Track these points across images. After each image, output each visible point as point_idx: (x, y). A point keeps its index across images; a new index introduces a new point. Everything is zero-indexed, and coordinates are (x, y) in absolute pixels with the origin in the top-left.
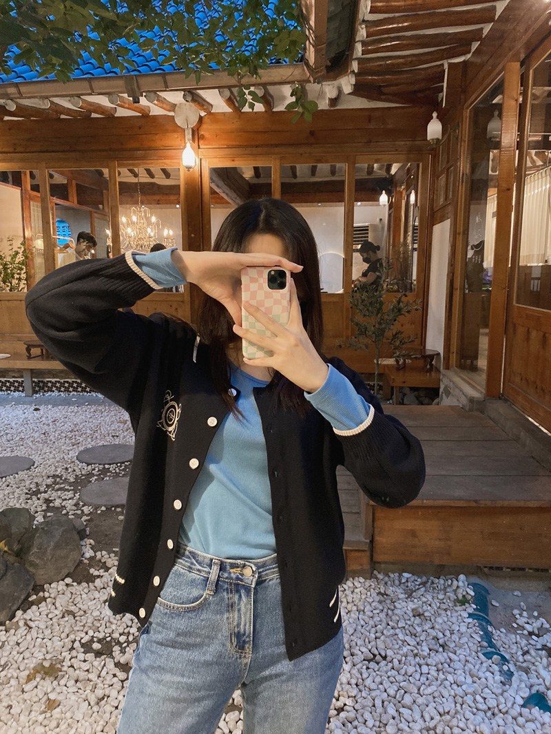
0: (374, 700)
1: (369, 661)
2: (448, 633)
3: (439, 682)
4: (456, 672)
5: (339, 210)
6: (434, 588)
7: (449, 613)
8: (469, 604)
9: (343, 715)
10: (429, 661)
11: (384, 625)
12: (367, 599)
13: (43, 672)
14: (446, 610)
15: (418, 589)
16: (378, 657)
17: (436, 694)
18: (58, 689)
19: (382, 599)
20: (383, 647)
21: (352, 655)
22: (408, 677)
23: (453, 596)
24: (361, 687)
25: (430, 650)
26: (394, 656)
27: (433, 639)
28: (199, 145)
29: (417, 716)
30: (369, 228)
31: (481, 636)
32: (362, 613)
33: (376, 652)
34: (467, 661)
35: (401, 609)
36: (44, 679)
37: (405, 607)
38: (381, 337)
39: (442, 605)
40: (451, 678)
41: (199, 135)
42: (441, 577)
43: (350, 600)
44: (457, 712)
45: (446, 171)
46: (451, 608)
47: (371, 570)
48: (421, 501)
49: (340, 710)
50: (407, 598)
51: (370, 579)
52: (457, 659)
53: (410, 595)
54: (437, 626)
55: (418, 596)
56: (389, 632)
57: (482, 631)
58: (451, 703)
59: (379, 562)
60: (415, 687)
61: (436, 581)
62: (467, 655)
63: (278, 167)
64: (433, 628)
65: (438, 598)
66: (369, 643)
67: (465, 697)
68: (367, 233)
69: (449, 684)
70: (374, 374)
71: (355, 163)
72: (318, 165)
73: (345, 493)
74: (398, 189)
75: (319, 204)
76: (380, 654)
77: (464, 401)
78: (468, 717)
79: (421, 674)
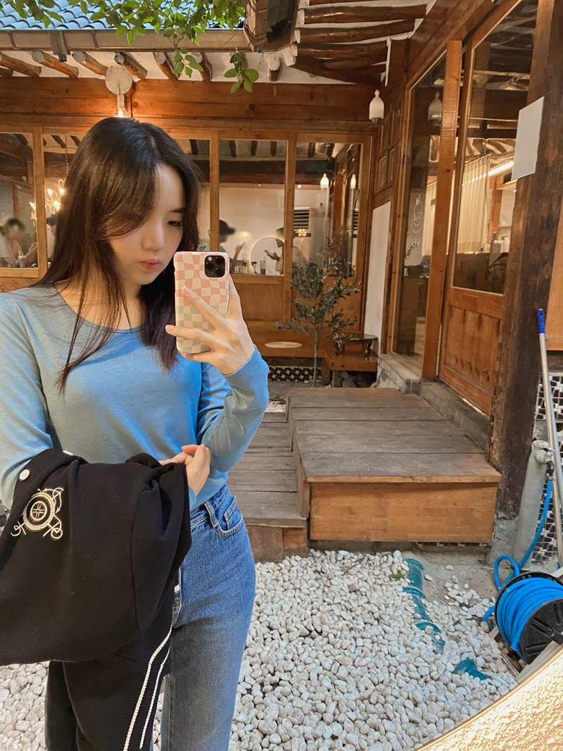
0: (309, 673)
1: (305, 637)
2: (383, 607)
3: (374, 654)
4: (390, 643)
5: (280, 192)
6: (370, 565)
7: (384, 587)
8: (404, 578)
9: (278, 689)
10: (364, 634)
11: (321, 601)
12: (304, 577)
14: (381, 585)
15: (354, 566)
16: (314, 633)
17: (370, 666)
19: (319, 576)
20: (319, 623)
21: (288, 632)
22: (343, 651)
23: (389, 573)
24: (297, 662)
25: (365, 624)
26: (329, 631)
27: (368, 613)
28: (132, 114)
29: (352, 688)
30: (310, 213)
31: (415, 608)
32: (298, 590)
33: (313, 629)
34: (400, 633)
35: (337, 586)
37: (341, 583)
38: (321, 319)
39: (377, 580)
40: (385, 649)
41: (133, 102)
42: (377, 554)
43: (287, 578)
44: (391, 681)
45: (387, 153)
46: (387, 583)
47: (307, 549)
48: (357, 478)
49: (275, 685)
50: (343, 575)
51: (307, 557)
52: (392, 631)
53: (347, 572)
54: (372, 601)
55: (355, 572)
56: (325, 608)
57: (416, 603)
58: (385, 673)
59: (316, 541)
60: (350, 660)
61: (372, 557)
62: (401, 626)
63: (216, 141)
64: (368, 602)
65: (374, 574)
66: (305, 619)
67: (399, 667)
68: (308, 218)
69: (384, 655)
70: (313, 359)
71: (296, 141)
72: (259, 140)
73: (283, 473)
74: (339, 173)
75: (260, 185)
76: (315, 630)
77: (401, 384)
78: (401, 685)
79: (357, 646)
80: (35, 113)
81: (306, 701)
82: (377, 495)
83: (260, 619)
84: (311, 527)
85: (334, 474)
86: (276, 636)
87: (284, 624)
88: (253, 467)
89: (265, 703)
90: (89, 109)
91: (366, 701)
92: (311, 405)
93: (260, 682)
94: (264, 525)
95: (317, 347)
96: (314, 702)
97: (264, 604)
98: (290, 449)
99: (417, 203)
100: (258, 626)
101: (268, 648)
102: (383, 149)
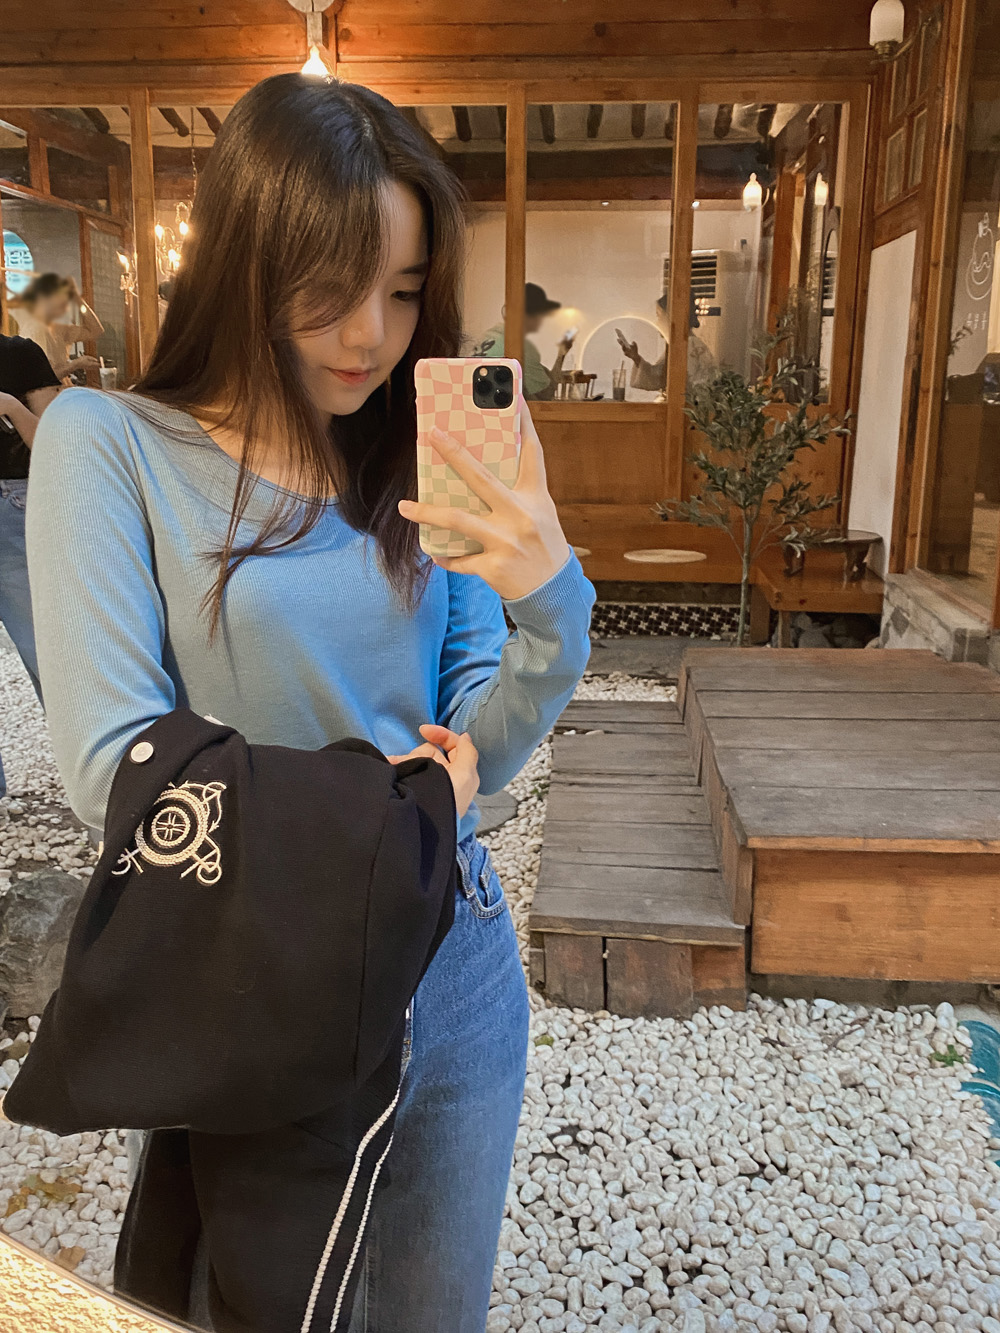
0: (767, 1252)
1: (751, 1176)
2: (918, 1122)
3: (905, 1218)
4: (940, 1197)
5: (658, 219)
6: (884, 1032)
7: (918, 1080)
8: (962, 1062)
9: (701, 1281)
10: (882, 1176)
11: (781, 1103)
12: (742, 1052)
13: (41, 1193)
14: (912, 1075)
15: (850, 1032)
16: (770, 1170)
17: (899, 1242)
18: (79, 1226)
19: (773, 1051)
20: (780, 1148)
21: (714, 1164)
22: (836, 1209)
23: (927, 1049)
24: (738, 1227)
25: (882, 1155)
26: (805, 1167)
27: (887, 1132)
28: (338, 55)
29: (862, 1285)
30: (718, 262)
31: (990, 1127)
32: (730, 1079)
33: (767, 1161)
34: (962, 1177)
35: (814, 1072)
36: (46, 1207)
37: (823, 1068)
38: (757, 497)
39: (903, 1064)
40: (930, 1210)
41: (340, 30)
42: (899, 1009)
43: (703, 1053)
44: (947, 1276)
45: (906, 120)
46: (923, 1072)
47: (746, 992)
48: (861, 841)
49: (694, 1272)
50: (826, 1051)
51: (745, 1011)
52: (942, 1172)
53: (834, 1045)
54: (894, 1108)
55: (852, 1046)
56: (791, 1118)
57: (993, 1117)
58: (934, 1258)
59: (763, 976)
60: (853, 1228)
61: (888, 1015)
62: (961, 1163)
63: (521, 108)
64: (885, 1111)
65: (894, 1052)
66: (749, 1140)
67: (964, 1248)
68: (714, 273)
69: (927, 1222)
70: (739, 586)
71: (697, 102)
72: (606, 104)
73: (685, 831)
74: (785, 170)
75: (605, 204)
76: (772, 1163)
77: (942, 640)
78: (972, 1286)
79: (866, 1201)
80: (134, 61)
81: (764, 1308)
82: (900, 880)
83: (651, 1135)
84: (754, 948)
85: (807, 833)
86: (689, 1171)
87: (703, 1147)
88: (617, 816)
89: (674, 1306)
90: (248, 49)
91: (894, 1316)
92: (739, 684)
93: (661, 1264)
94: (653, 937)
95: (748, 558)
96: (781, 1311)
97: (658, 1105)
98: (696, 780)
99: (981, 233)
100: (649, 1149)
101: (672, 1196)
102: (894, 115)
